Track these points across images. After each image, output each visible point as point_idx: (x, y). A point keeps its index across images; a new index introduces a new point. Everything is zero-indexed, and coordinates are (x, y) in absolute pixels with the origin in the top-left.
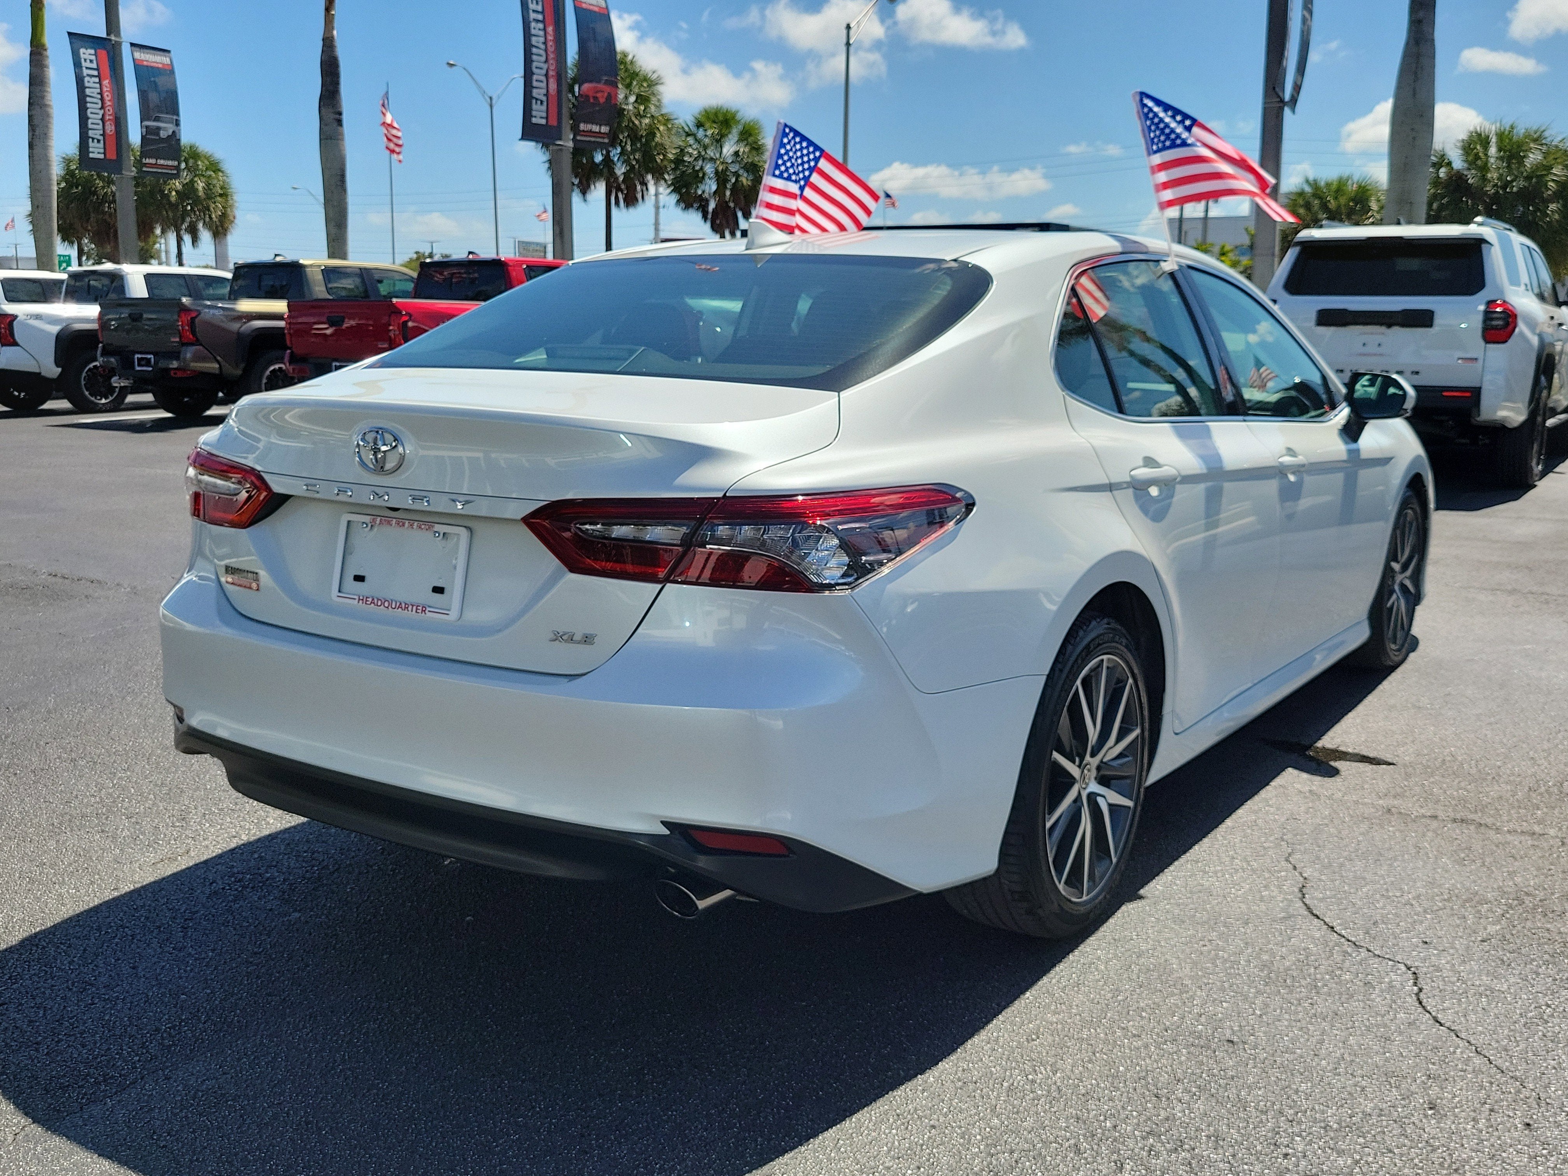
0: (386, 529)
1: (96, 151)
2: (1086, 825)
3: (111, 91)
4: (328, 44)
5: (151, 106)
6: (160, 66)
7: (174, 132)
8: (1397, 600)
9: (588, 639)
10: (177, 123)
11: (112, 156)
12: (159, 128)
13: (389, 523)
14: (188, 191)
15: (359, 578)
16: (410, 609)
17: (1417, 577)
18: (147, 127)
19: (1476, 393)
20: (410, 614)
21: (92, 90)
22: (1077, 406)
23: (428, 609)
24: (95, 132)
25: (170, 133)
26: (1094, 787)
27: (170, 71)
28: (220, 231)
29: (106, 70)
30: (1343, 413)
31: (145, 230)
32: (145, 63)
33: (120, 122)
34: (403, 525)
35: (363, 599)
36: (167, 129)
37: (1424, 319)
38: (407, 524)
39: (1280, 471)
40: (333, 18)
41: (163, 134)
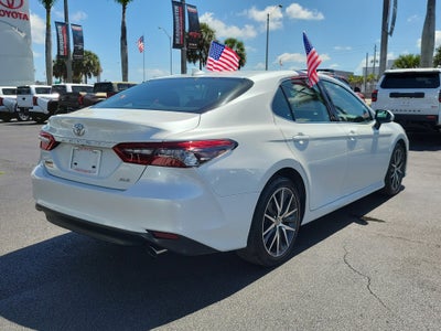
1: (62, 53)
2: (277, 235)
4: (123, 23)
5: (76, 41)
6: (79, 30)
8: (395, 175)
9: (128, 180)
10: (83, 45)
11: (66, 54)
12: (78, 47)
14: (89, 64)
17: (403, 169)
18: (75, 47)
19: (437, 117)
21: (61, 37)
22: (277, 118)
24: (62, 48)
25: (81, 48)
26: (281, 225)
27: (81, 31)
28: (97, 74)
29: (65, 31)
30: (374, 122)
31: (77, 74)
32: (75, 29)
33: (68, 45)
37: (421, 95)
39: (349, 137)
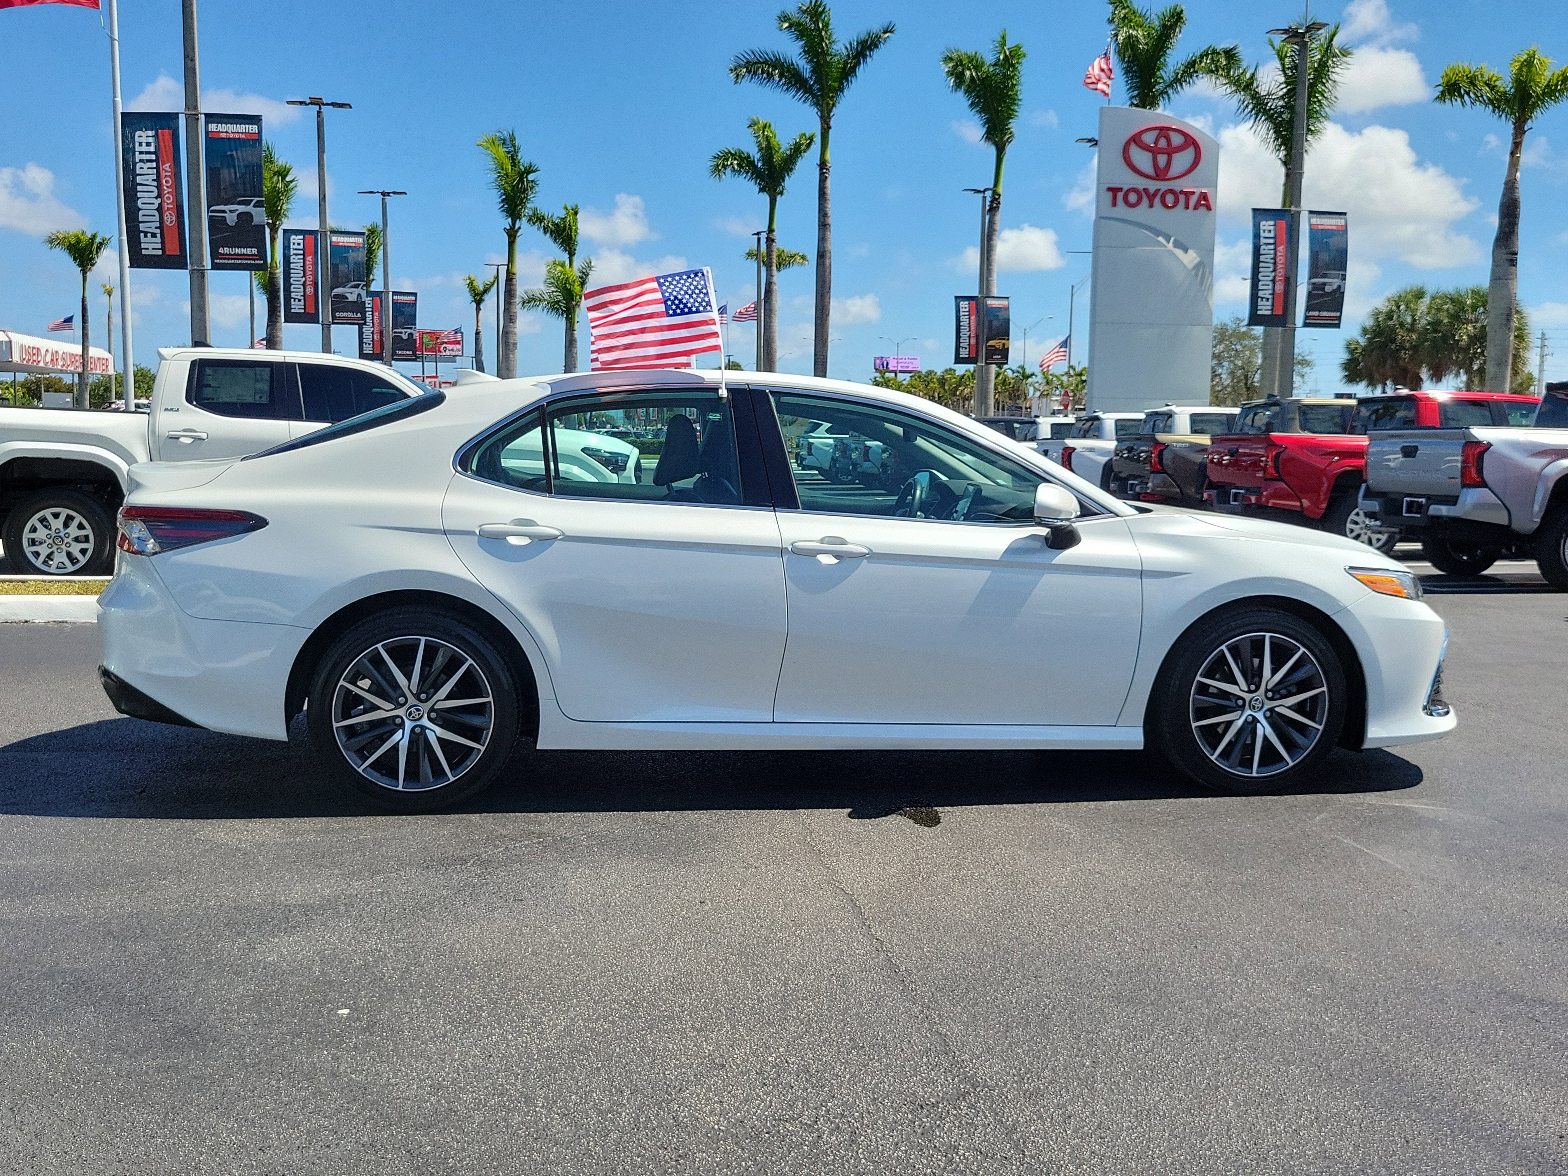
1: (1265, 308)
3: (1286, 256)
4: (1511, 186)
5: (1320, 264)
6: (1334, 228)
7: (1339, 287)
10: (1344, 278)
11: (1278, 311)
12: (1325, 284)
18: (1314, 284)
21: (1266, 256)
24: (1265, 292)
25: (1335, 287)
27: (1343, 232)
29: (1284, 236)
32: (1320, 227)
36: (1332, 283)
40: (1518, 161)
41: (1328, 289)
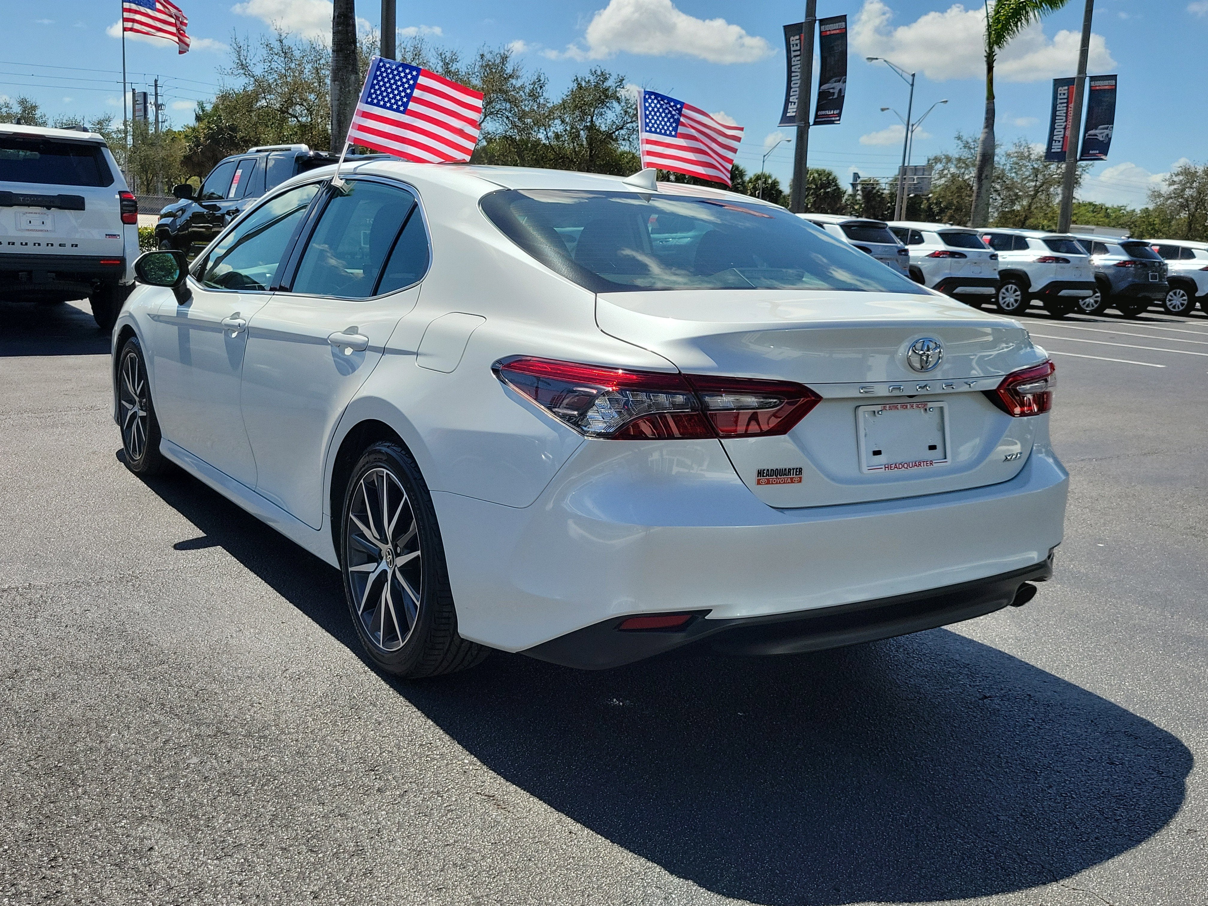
0: (894, 412)
13: (896, 408)
15: (877, 453)
16: (922, 465)
20: (923, 469)
23: (934, 462)
34: (907, 407)
35: (888, 467)
38: (909, 406)
